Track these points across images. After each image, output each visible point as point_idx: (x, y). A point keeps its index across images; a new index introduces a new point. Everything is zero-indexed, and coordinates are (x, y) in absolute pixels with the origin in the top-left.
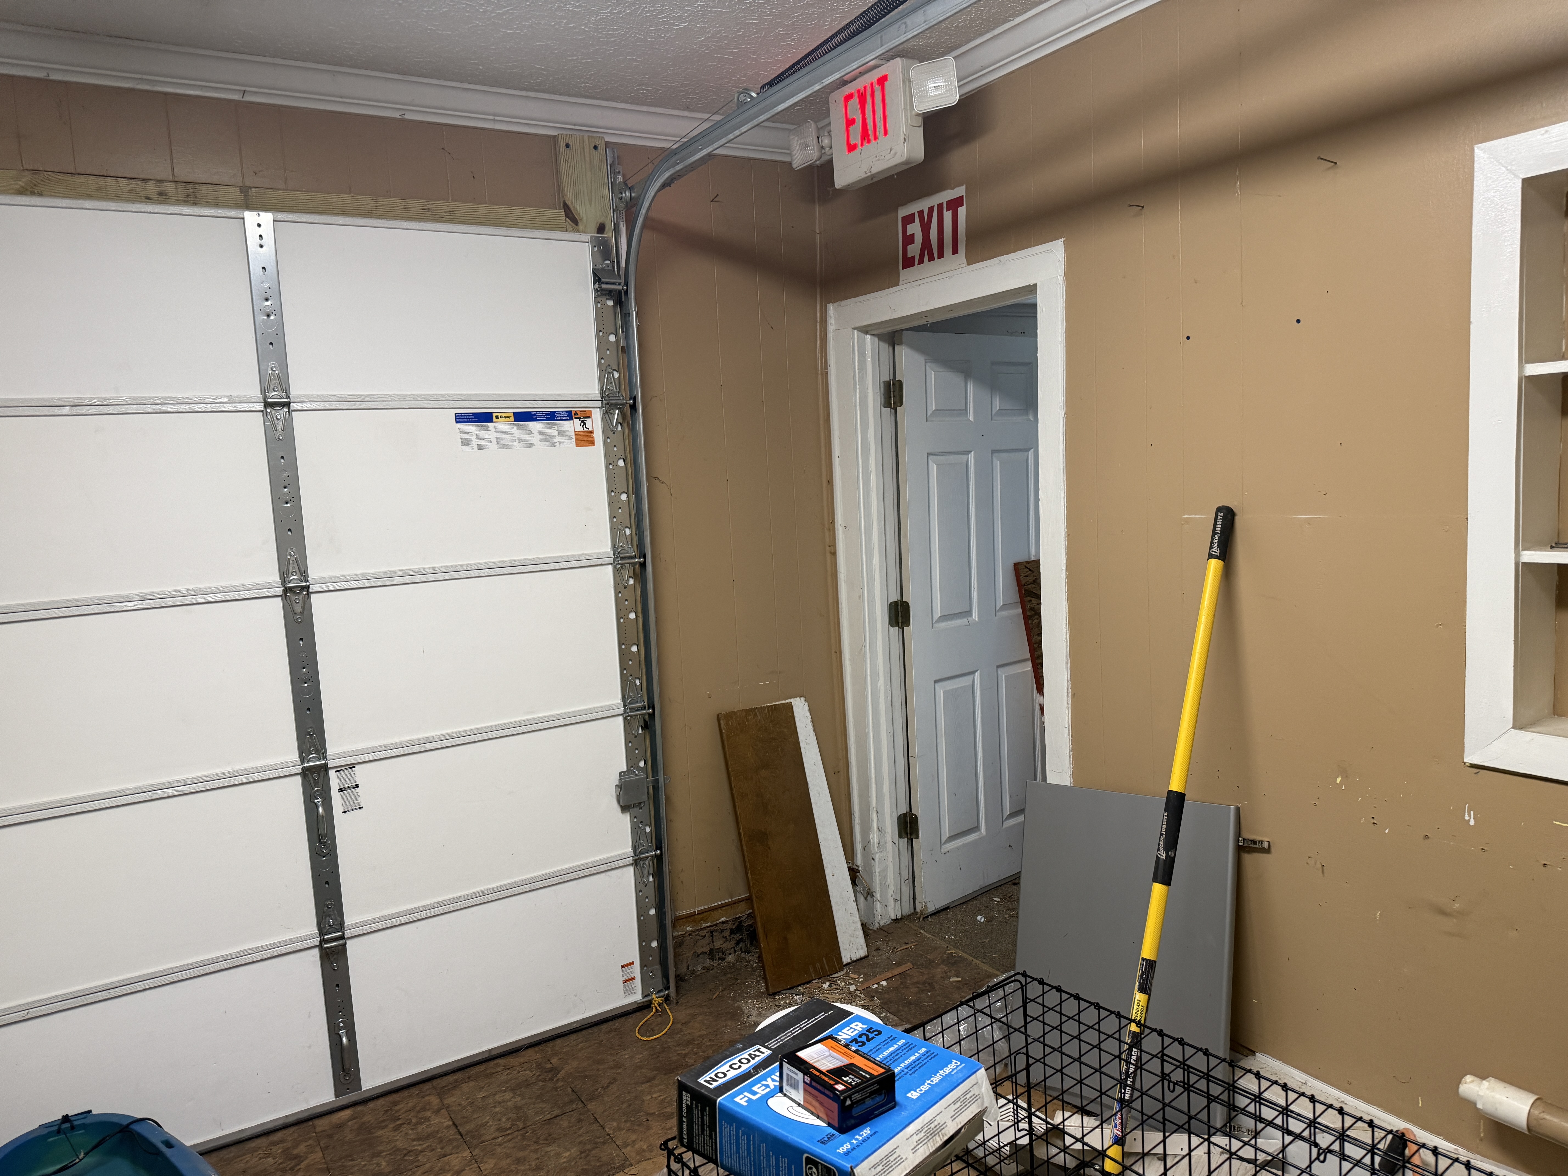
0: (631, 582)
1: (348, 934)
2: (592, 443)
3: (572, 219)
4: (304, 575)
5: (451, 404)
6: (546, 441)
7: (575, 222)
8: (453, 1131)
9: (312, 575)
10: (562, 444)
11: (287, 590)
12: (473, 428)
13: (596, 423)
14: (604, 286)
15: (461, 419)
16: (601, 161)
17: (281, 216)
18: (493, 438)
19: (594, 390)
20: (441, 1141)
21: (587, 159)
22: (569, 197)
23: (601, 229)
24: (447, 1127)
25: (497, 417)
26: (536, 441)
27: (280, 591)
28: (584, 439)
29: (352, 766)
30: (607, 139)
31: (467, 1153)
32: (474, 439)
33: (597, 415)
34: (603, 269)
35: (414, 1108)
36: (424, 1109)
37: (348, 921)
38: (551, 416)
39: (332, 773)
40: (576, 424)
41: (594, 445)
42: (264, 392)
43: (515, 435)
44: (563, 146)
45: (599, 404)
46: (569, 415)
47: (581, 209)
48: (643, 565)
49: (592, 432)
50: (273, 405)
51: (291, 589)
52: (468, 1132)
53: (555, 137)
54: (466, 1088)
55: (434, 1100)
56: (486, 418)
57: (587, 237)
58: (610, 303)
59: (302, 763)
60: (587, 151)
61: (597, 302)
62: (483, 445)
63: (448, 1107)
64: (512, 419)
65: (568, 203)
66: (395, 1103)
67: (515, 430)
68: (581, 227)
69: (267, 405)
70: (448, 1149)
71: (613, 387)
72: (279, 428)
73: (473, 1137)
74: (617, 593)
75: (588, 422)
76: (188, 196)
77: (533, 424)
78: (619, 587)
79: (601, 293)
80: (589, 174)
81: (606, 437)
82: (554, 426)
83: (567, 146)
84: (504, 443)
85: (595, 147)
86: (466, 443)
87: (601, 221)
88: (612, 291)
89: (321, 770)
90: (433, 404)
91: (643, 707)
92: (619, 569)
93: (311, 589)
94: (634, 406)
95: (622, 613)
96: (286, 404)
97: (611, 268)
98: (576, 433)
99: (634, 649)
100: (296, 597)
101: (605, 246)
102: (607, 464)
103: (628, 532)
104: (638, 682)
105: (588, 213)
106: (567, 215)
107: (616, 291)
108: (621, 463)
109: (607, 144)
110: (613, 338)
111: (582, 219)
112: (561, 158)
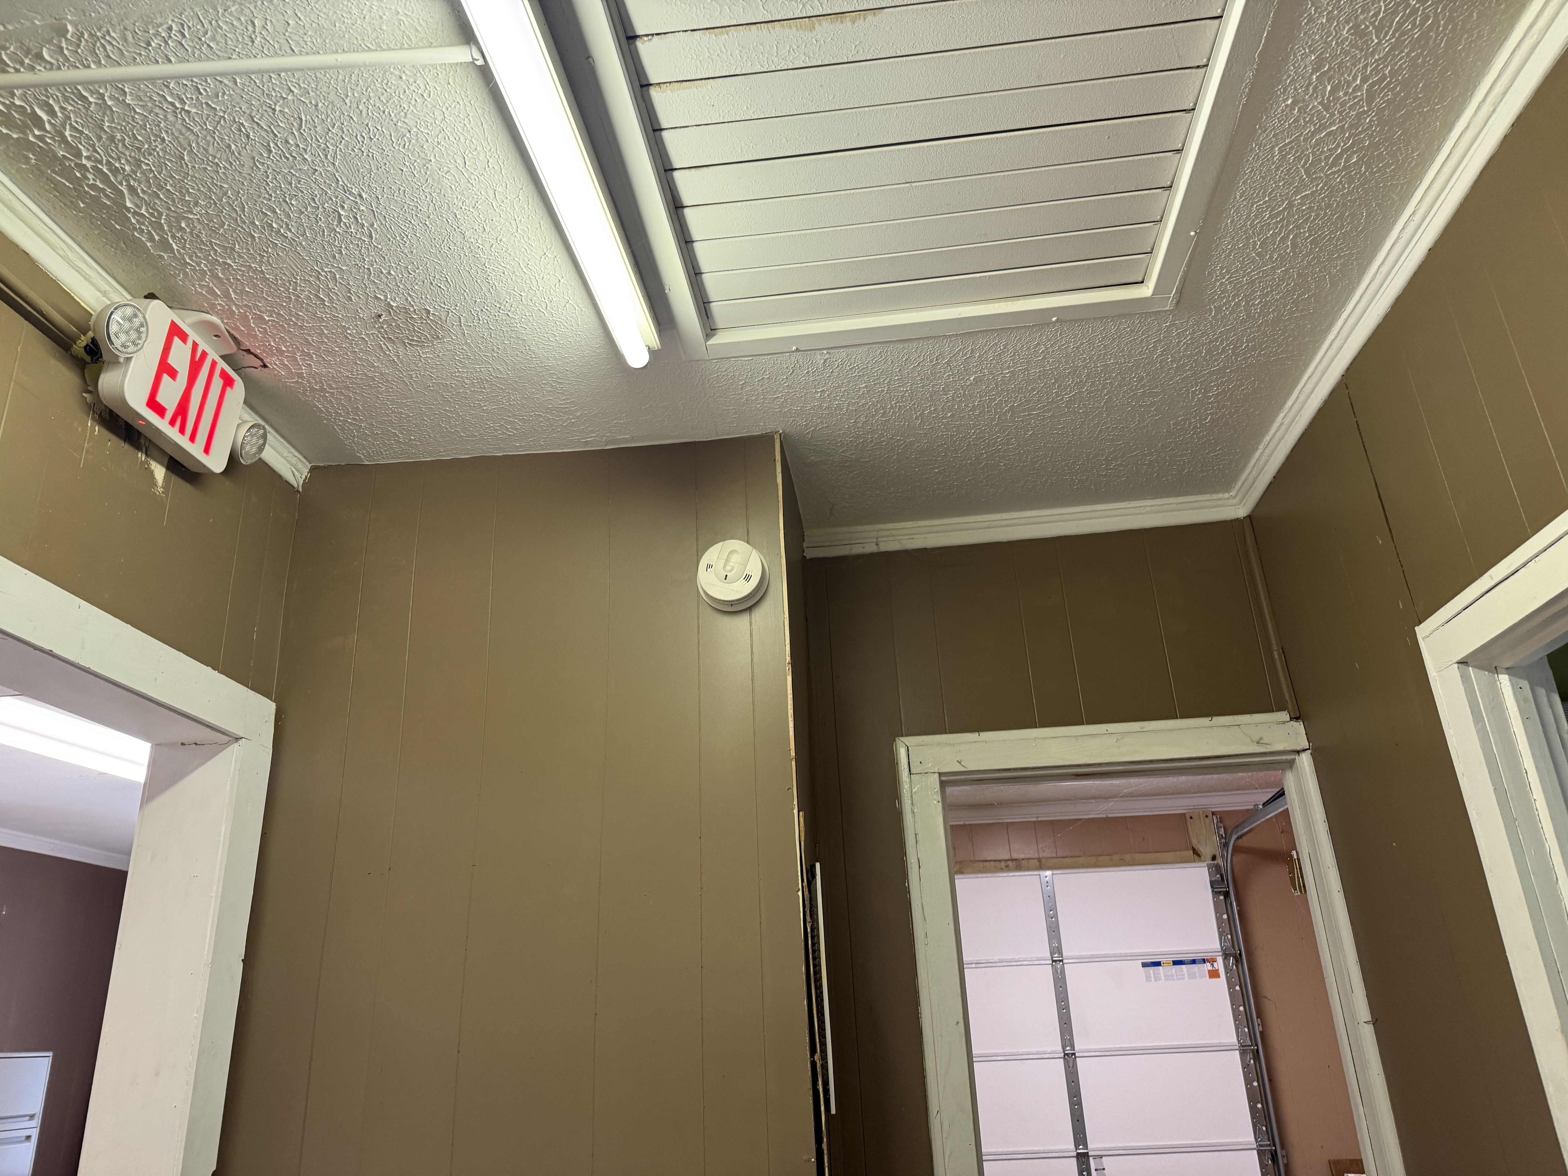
0: (1252, 1062)
2: (1218, 976)
3: (1197, 854)
4: (1073, 1047)
5: (1139, 958)
6: (1192, 976)
7: (1199, 856)
9: (1077, 1047)
10: (1201, 977)
11: (1065, 1054)
12: (1151, 970)
13: (1220, 965)
14: (1215, 890)
15: (1144, 965)
16: (1211, 822)
17: (1055, 872)
18: (1162, 975)
19: (1218, 946)
21: (1203, 822)
22: (1194, 842)
23: (1214, 858)
25: (1163, 964)
26: (1186, 976)
27: (1062, 1055)
28: (1214, 974)
29: (1101, 1157)
30: (1213, 810)
32: (1152, 976)
33: (1220, 960)
34: (1216, 880)
38: (1194, 962)
39: (1091, 1159)
40: (1208, 966)
41: (1220, 978)
42: (1052, 954)
43: (1175, 973)
44: (1188, 818)
45: (1220, 954)
46: (1204, 961)
47: (1202, 849)
48: (1258, 1051)
49: (1218, 970)
50: (1055, 961)
51: (1067, 1054)
53: (1184, 814)
56: (1158, 964)
57: (1205, 864)
58: (1222, 897)
59: (1076, 1150)
60: (1202, 818)
61: (1214, 898)
62: (1157, 979)
64: (1171, 964)
65: (1195, 847)
67: (1174, 970)
68: (1202, 858)
69: (1053, 961)
71: (1229, 944)
72: (1059, 972)
74: (1244, 1068)
75: (1215, 964)
76: (1017, 866)
77: (1183, 967)
78: (1245, 1065)
79: (1215, 893)
80: (1204, 830)
81: (1226, 973)
82: (1195, 968)
83: (1191, 818)
84: (1168, 978)
85: (1207, 816)
86: (1148, 978)
87: (1213, 854)
88: (1220, 892)
89: (1086, 1156)
90: (1129, 958)
91: (1269, 1145)
92: (1243, 1053)
93: (1077, 1055)
94: (1240, 954)
95: (1248, 1082)
96: (1062, 961)
97: (1220, 879)
98: (1209, 971)
99: (1259, 1106)
100: (1070, 1058)
101: (1218, 867)
102: (1229, 989)
103: (1246, 1030)
104: (1264, 1128)
105: (1207, 850)
106: (1194, 853)
107: (1224, 892)
108: (1238, 988)
109: (1213, 813)
110: (1225, 916)
111: (1202, 854)
112: (1188, 824)
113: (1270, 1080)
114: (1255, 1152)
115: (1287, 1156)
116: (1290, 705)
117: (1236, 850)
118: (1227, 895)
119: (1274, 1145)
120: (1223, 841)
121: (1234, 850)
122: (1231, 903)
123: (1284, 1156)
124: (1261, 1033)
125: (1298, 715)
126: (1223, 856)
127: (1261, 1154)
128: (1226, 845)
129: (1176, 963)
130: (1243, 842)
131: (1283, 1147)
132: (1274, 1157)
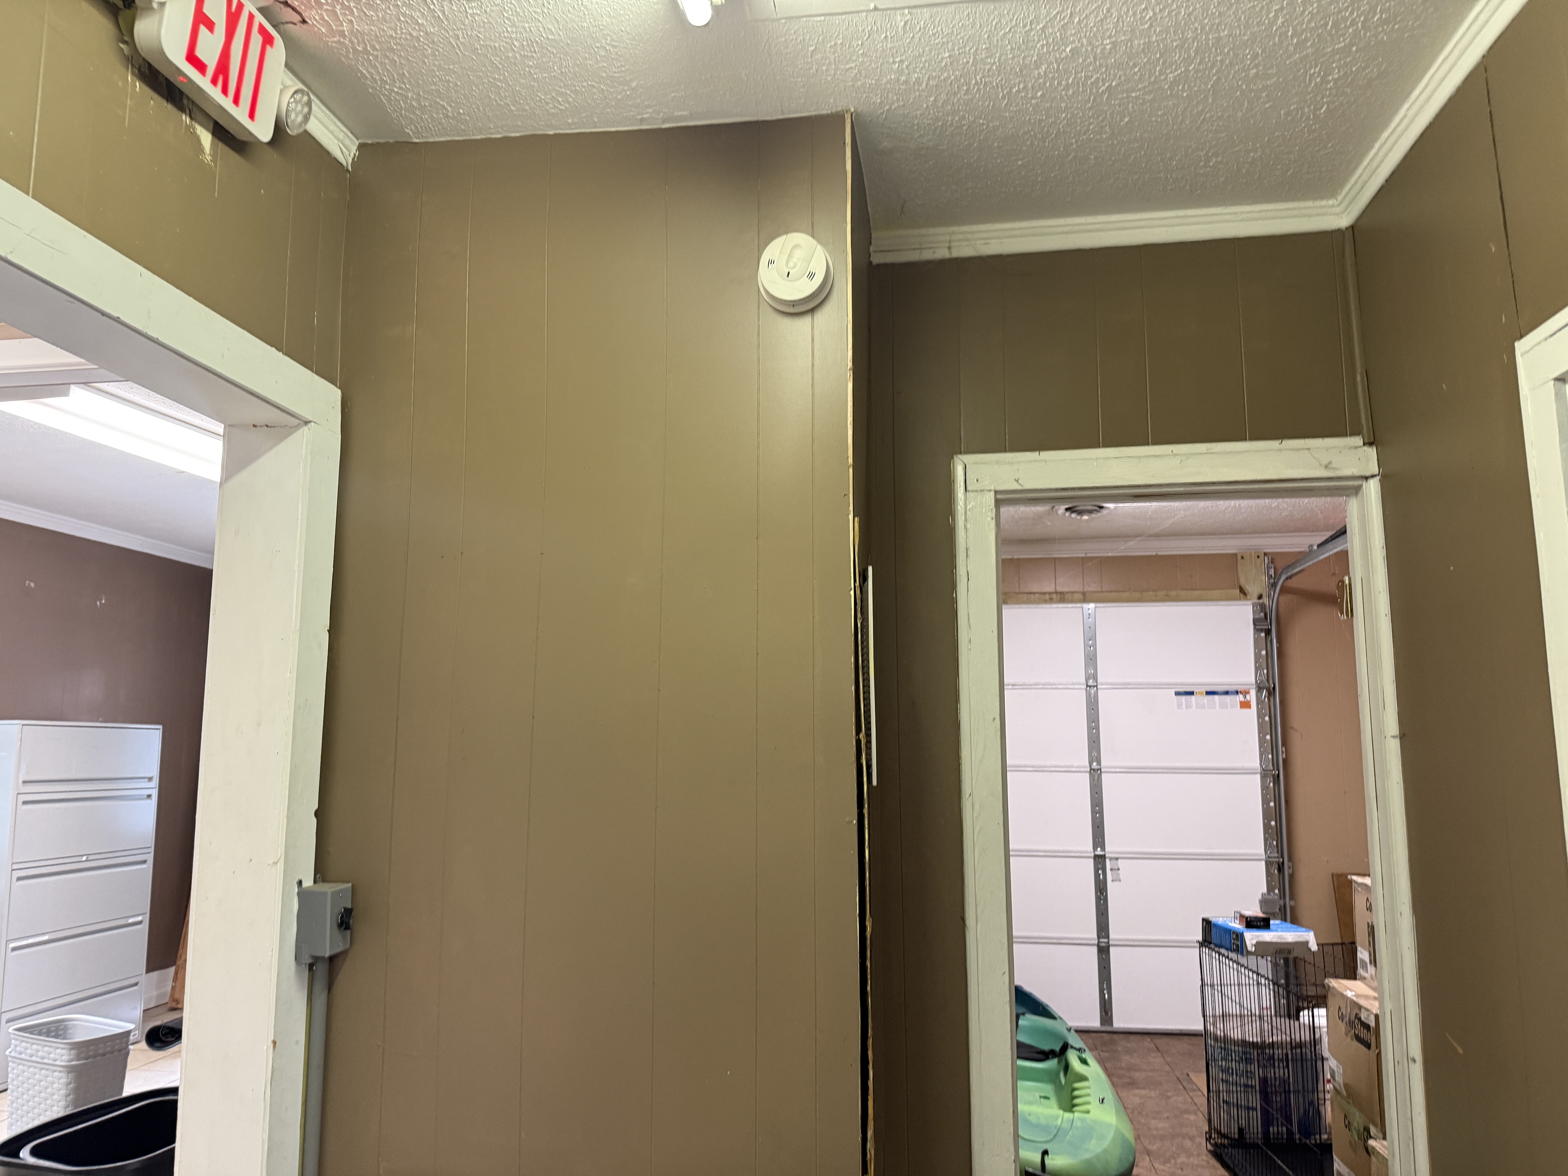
0: (1272, 784)
1: (1111, 943)
2: (1249, 707)
3: (1243, 592)
4: (1099, 763)
5: (1174, 687)
6: (1223, 706)
7: (1245, 594)
9: (1104, 763)
10: (1232, 707)
11: (1091, 769)
12: (1183, 698)
13: (1252, 697)
14: (1257, 627)
15: (1177, 694)
16: (1262, 563)
17: (1099, 605)
18: (1194, 704)
19: (1253, 680)
20: (1148, 1049)
21: (1253, 562)
22: (1242, 582)
23: (1260, 597)
24: (1153, 1047)
25: (1196, 693)
26: (1218, 705)
27: (1088, 769)
28: (1245, 705)
29: (1117, 859)
30: (1266, 551)
31: (1160, 1054)
32: (1184, 704)
33: (1253, 692)
34: (1259, 618)
35: (1140, 1038)
36: (1143, 1041)
37: (1111, 936)
38: (1227, 693)
39: (1107, 861)
40: (1241, 697)
41: (1251, 708)
42: (1087, 680)
43: (1206, 702)
44: (1239, 557)
45: (1255, 687)
46: (1237, 692)
47: (1249, 588)
48: (1278, 775)
49: (1250, 701)
50: (1090, 686)
51: (1094, 770)
53: (1236, 554)
55: (1149, 1040)
56: (1192, 693)
57: (1250, 602)
58: (1263, 635)
59: (1094, 852)
60: (1253, 558)
61: (1255, 635)
62: (1189, 707)
64: (1204, 694)
65: (1242, 586)
67: (1206, 700)
68: (1248, 597)
69: (1088, 686)
71: (1264, 679)
72: (1092, 696)
74: (1262, 790)
75: (1248, 697)
76: (1061, 599)
77: (1216, 697)
78: (1264, 787)
79: (1257, 630)
80: (1254, 570)
81: (1258, 704)
82: (1228, 698)
83: (1242, 557)
84: (1200, 706)
85: (1258, 557)
86: (1179, 706)
87: (1260, 594)
88: (1262, 629)
89: (1103, 857)
90: (1164, 687)
91: (1278, 857)
92: (1264, 777)
93: (1102, 770)
94: (1274, 688)
95: (1265, 802)
96: (1097, 686)
97: (1264, 617)
98: (1240, 702)
99: (1273, 823)
100: (1095, 773)
101: (1263, 607)
102: (1258, 718)
103: (1270, 756)
104: (1275, 843)
105: (1253, 589)
106: (1240, 592)
107: (1265, 630)
108: (1267, 718)
109: (1265, 554)
110: (1264, 652)
111: (1249, 593)
112: (1239, 564)
113: (1287, 802)
114: (1263, 863)
115: (1293, 868)
116: (1365, 430)
117: (1284, 590)
118: (1268, 632)
119: (1282, 857)
120: (1272, 581)
121: (1281, 591)
122: (1271, 641)
123: (1289, 868)
124: (1285, 761)
125: (1372, 440)
126: (1269, 596)
127: (1268, 864)
128: (1274, 585)
129: (1209, 693)
130: (1292, 583)
131: (1290, 859)
132: (1281, 868)
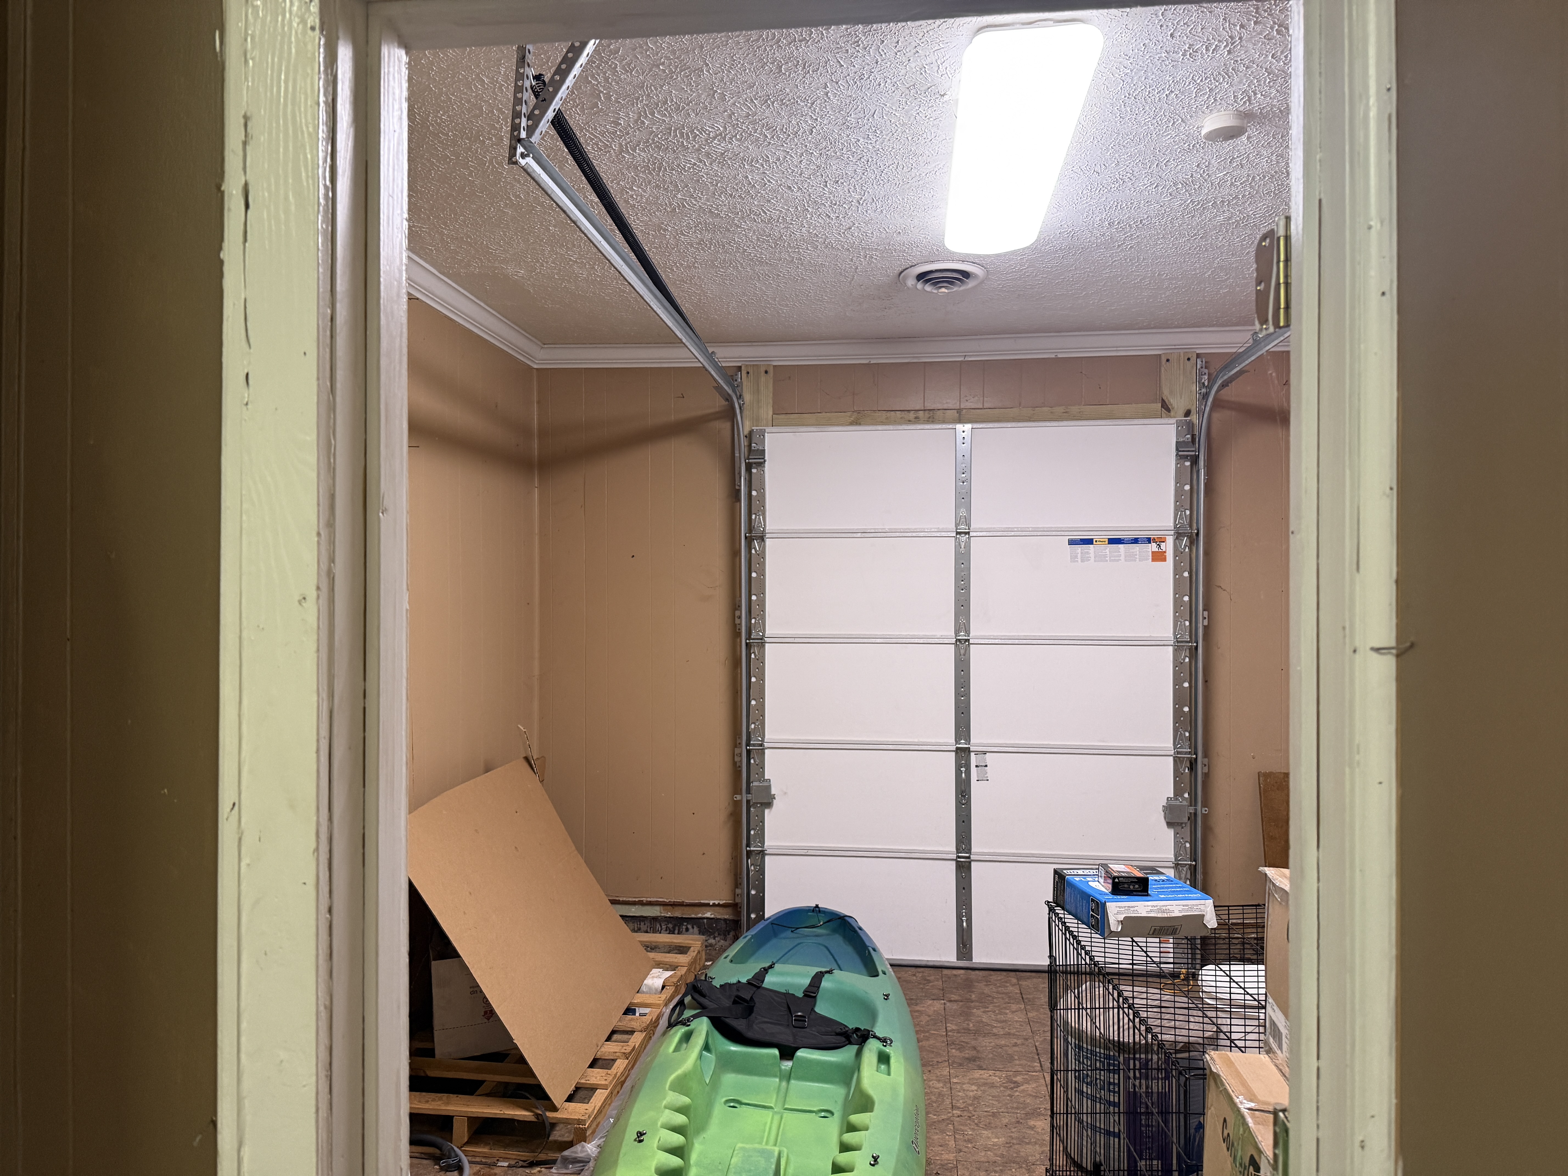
0: (1187, 660)
1: (972, 857)
3: (1166, 408)
4: (968, 632)
5: (1067, 533)
6: (1130, 557)
7: (1168, 410)
8: (1019, 995)
9: (974, 632)
10: (1141, 560)
11: (957, 640)
12: (1079, 548)
13: (1169, 546)
14: (1180, 453)
15: (1072, 542)
16: (1192, 367)
17: (977, 426)
18: (1092, 555)
19: (1171, 524)
20: (1009, 997)
21: (1182, 367)
22: (1166, 393)
23: (1188, 413)
24: (1016, 993)
25: (1096, 541)
26: (1122, 558)
27: (954, 641)
28: (1159, 557)
29: (985, 753)
30: (1199, 351)
31: (1023, 1006)
32: (1079, 555)
33: (1170, 541)
34: (1184, 441)
35: (1001, 980)
36: (1006, 982)
37: (973, 850)
38: (1135, 541)
39: (972, 754)
40: (1153, 547)
41: (1165, 561)
42: (957, 525)
43: (1108, 553)
44: (1165, 360)
45: (1172, 533)
46: (1149, 540)
47: (1173, 402)
48: (1196, 648)
49: (1165, 552)
50: (961, 533)
51: (960, 640)
52: (1027, 998)
53: (1160, 355)
54: (1035, 980)
55: (1014, 981)
56: (1089, 542)
57: (1173, 421)
58: (1188, 464)
59: (956, 744)
61: (1177, 464)
62: (1085, 560)
63: (1020, 986)
64: (1107, 542)
65: (1165, 398)
66: (991, 975)
67: (1107, 551)
68: (1172, 413)
69: (958, 533)
70: (1012, 1001)
71: (1186, 522)
72: (963, 546)
73: (1029, 1001)
74: (1175, 667)
75: (1163, 545)
76: (929, 418)
77: (1121, 546)
78: (1177, 663)
79: (1180, 458)
80: (1182, 377)
81: (1175, 556)
82: (1136, 548)
84: (1100, 558)
85: (1189, 359)
86: (1074, 558)
87: (1187, 408)
88: (1188, 456)
89: (967, 751)
90: (1054, 533)
91: (1190, 753)
92: (1177, 650)
93: (971, 641)
94: (1198, 534)
95: (1177, 681)
96: (968, 533)
97: (1190, 440)
98: (1153, 552)
99: (1186, 709)
100: (962, 645)
101: (1190, 426)
102: (1175, 574)
103: (1187, 623)
104: (1187, 734)
105: (1179, 404)
106: (1162, 406)
107: (1191, 456)
108: (1186, 574)
109: (1197, 356)
110: (1187, 487)
111: (1173, 408)
112: (1163, 369)
113: (1206, 681)
114: (1171, 759)
115: (1208, 765)
117: (1218, 404)
118: (1195, 460)
119: (1196, 754)
120: (1204, 390)
121: (1214, 403)
122: (1198, 471)
123: (1204, 764)
124: (1206, 628)
126: (1198, 411)
127: (1177, 761)
128: (1205, 396)
129: (1112, 541)
130: (1229, 394)
131: (1206, 755)
132: (1193, 766)
